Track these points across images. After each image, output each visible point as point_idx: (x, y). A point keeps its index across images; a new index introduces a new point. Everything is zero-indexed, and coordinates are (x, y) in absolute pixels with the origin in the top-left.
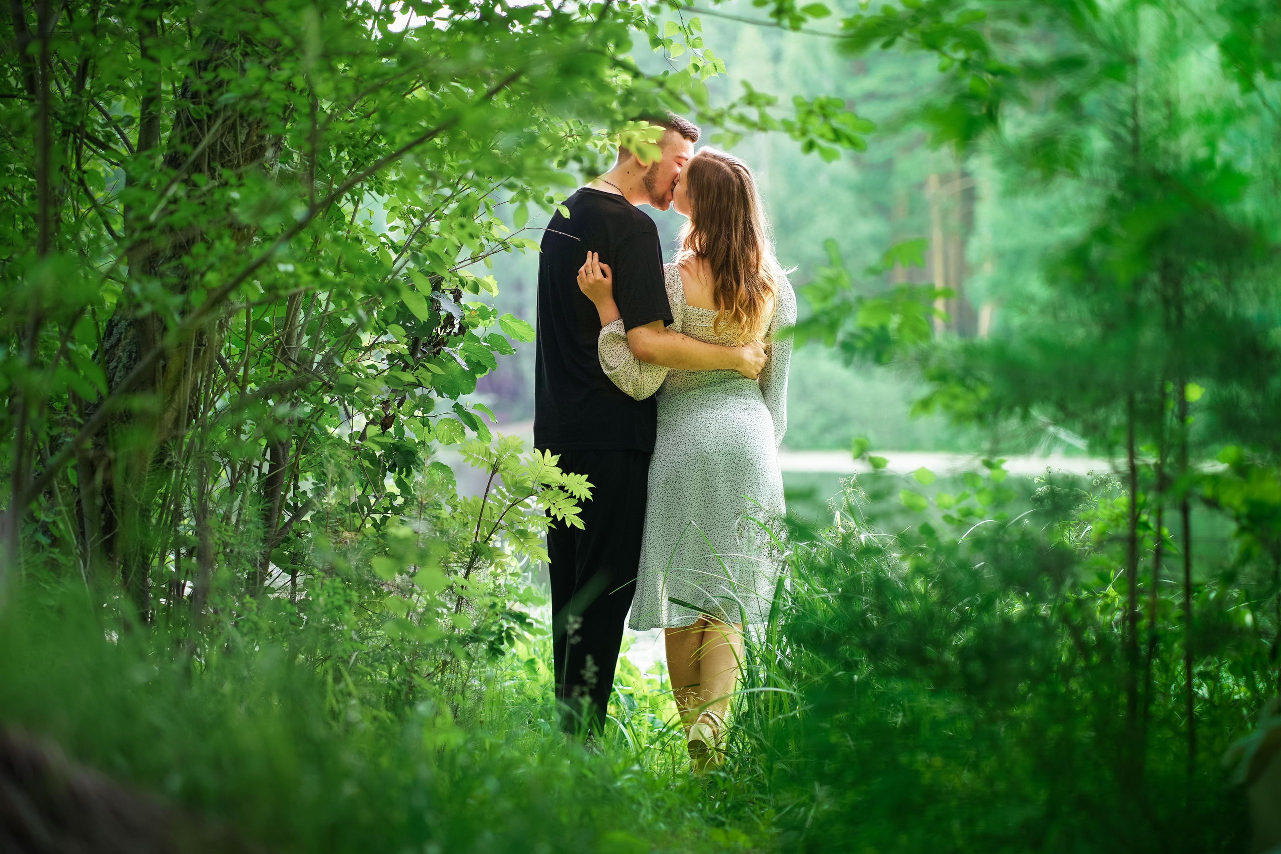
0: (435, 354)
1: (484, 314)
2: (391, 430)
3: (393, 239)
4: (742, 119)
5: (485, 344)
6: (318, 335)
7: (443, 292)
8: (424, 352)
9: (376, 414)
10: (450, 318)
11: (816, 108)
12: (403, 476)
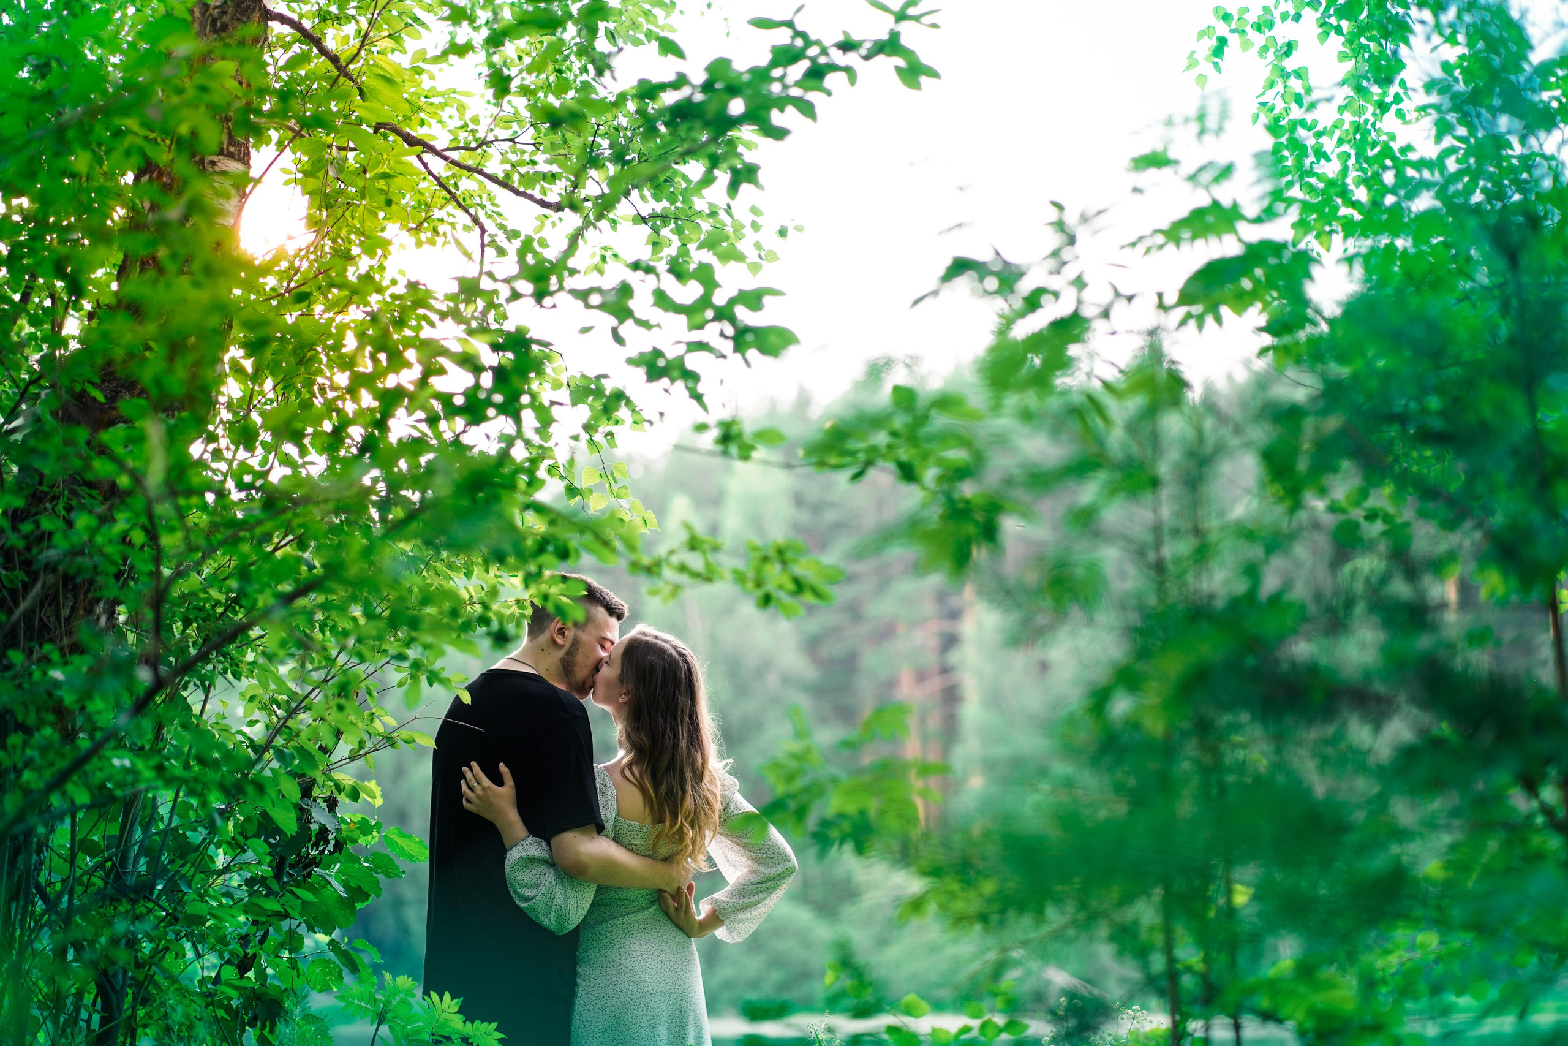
0: (305, 877)
1: (365, 828)
2: (251, 974)
3: (252, 736)
4: (683, 568)
5: (366, 865)
6: (160, 857)
7: (315, 800)
8: (292, 875)
9: (232, 953)
10: (323, 831)
11: (772, 553)
12: (266, 1032)
